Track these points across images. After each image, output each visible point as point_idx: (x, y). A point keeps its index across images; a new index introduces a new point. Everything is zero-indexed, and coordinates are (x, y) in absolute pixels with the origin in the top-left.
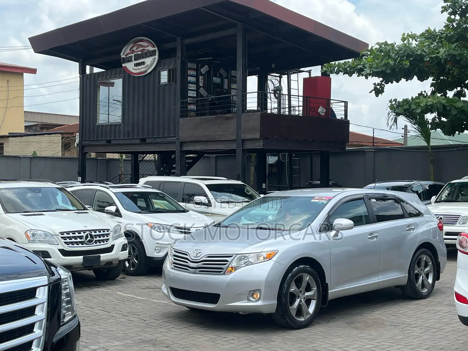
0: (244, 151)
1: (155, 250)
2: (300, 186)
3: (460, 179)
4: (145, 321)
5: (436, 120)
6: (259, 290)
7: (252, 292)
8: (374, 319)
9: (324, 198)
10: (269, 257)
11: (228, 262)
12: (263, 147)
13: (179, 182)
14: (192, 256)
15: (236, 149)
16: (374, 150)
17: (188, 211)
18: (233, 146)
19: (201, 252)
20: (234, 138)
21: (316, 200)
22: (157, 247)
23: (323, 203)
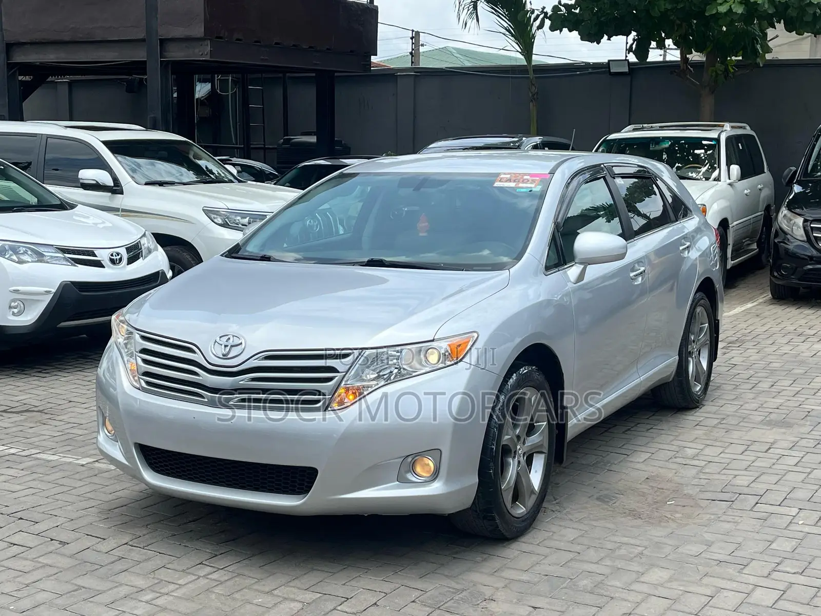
1: (10, 307)
2: (264, 145)
3: (619, 131)
7: (410, 459)
9: (525, 177)
10: (455, 355)
11: (338, 372)
12: (211, 57)
13: (34, 135)
15: (145, 61)
16: (415, 72)
17: (72, 207)
18: (139, 55)
19: (241, 344)
20: (141, 35)
21: (506, 181)
22: (14, 300)
23: (531, 191)
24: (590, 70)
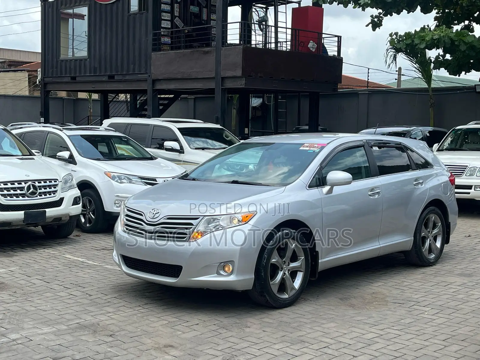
0: (224, 90)
1: (115, 204)
2: (286, 130)
3: (466, 124)
4: (90, 295)
5: (440, 59)
6: (232, 262)
7: (222, 264)
8: (373, 293)
9: (315, 145)
10: (245, 220)
11: (193, 225)
12: (245, 86)
13: (148, 125)
14: (148, 216)
15: (214, 88)
16: (369, 92)
17: (156, 159)
18: (211, 85)
19: (159, 213)
20: (213, 75)
21: (306, 147)
22: (116, 200)
23: (314, 152)
24: (465, 91)
